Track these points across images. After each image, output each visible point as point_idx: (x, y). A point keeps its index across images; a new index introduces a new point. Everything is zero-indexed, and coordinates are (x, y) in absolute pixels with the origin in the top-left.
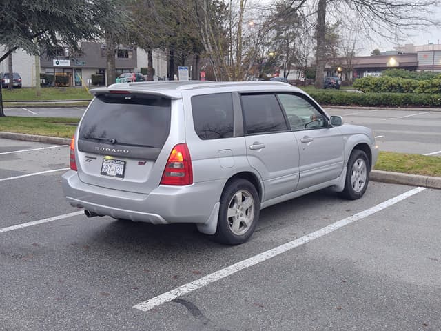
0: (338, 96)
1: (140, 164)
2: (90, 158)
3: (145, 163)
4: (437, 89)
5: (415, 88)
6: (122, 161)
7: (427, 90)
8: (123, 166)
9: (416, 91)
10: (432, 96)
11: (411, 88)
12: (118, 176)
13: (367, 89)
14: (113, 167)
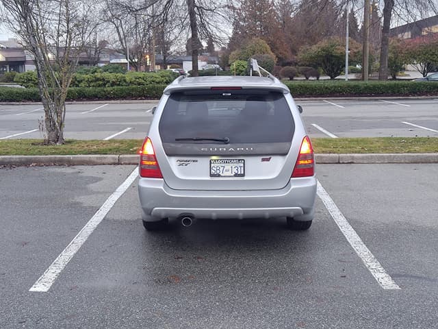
0: (7, 92)
1: (263, 160)
2: (186, 161)
3: (270, 158)
4: (101, 83)
5: (79, 82)
6: (239, 160)
7: (92, 84)
8: (242, 165)
9: (82, 84)
10: (105, 90)
11: (76, 83)
12: (236, 175)
13: (30, 84)
14: (228, 167)
